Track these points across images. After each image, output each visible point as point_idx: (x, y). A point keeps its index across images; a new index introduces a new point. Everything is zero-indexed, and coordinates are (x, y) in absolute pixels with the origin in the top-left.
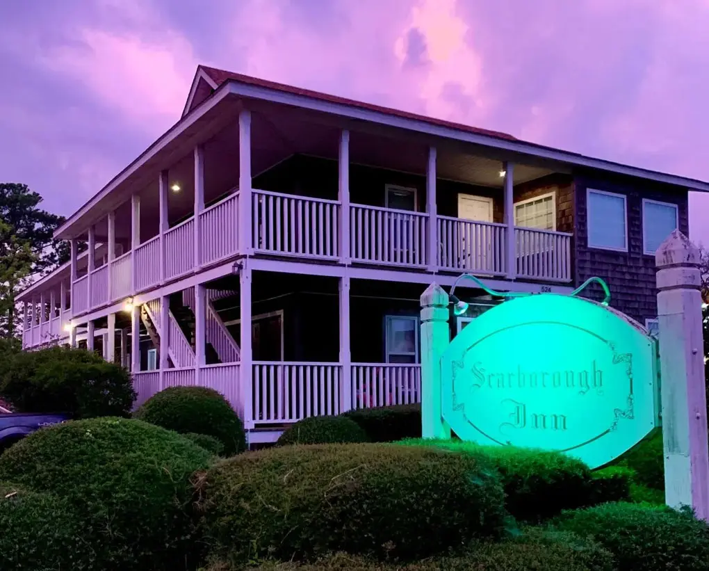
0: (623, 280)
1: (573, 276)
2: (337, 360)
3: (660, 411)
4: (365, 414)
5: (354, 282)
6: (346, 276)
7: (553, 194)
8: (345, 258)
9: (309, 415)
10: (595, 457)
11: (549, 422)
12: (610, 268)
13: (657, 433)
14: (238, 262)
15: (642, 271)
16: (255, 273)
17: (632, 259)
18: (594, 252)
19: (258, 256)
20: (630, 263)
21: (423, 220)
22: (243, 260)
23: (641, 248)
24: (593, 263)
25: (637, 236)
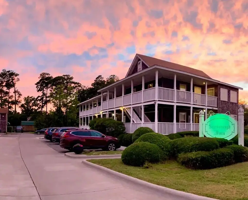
0: (227, 107)
1: (217, 106)
2: (173, 122)
3: (238, 132)
4: (181, 133)
5: (177, 106)
6: (175, 105)
7: (214, 88)
8: (175, 101)
9: (170, 133)
10: (229, 139)
11: (222, 134)
12: (224, 104)
13: (238, 135)
14: (155, 102)
15: (230, 105)
16: (159, 104)
17: (228, 102)
18: (221, 101)
19: (159, 101)
20: (228, 103)
21: (190, 93)
22: (156, 101)
23: (230, 100)
24: (221, 103)
25: (229, 98)
